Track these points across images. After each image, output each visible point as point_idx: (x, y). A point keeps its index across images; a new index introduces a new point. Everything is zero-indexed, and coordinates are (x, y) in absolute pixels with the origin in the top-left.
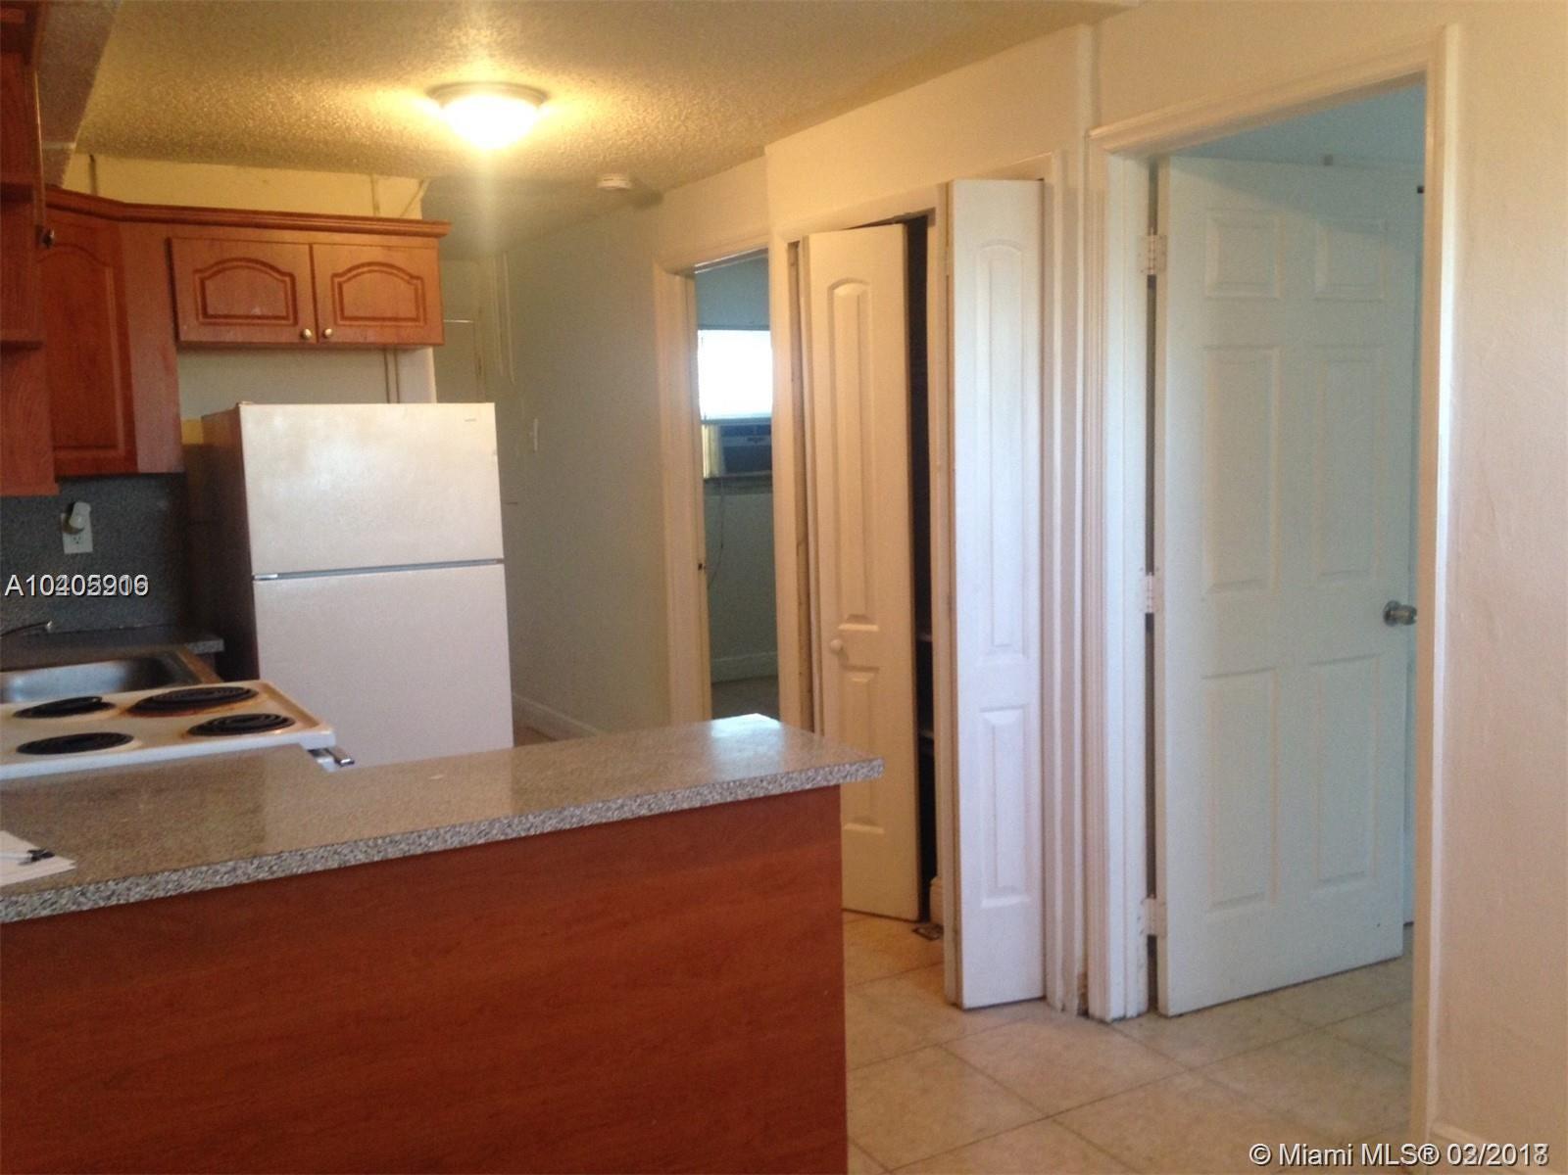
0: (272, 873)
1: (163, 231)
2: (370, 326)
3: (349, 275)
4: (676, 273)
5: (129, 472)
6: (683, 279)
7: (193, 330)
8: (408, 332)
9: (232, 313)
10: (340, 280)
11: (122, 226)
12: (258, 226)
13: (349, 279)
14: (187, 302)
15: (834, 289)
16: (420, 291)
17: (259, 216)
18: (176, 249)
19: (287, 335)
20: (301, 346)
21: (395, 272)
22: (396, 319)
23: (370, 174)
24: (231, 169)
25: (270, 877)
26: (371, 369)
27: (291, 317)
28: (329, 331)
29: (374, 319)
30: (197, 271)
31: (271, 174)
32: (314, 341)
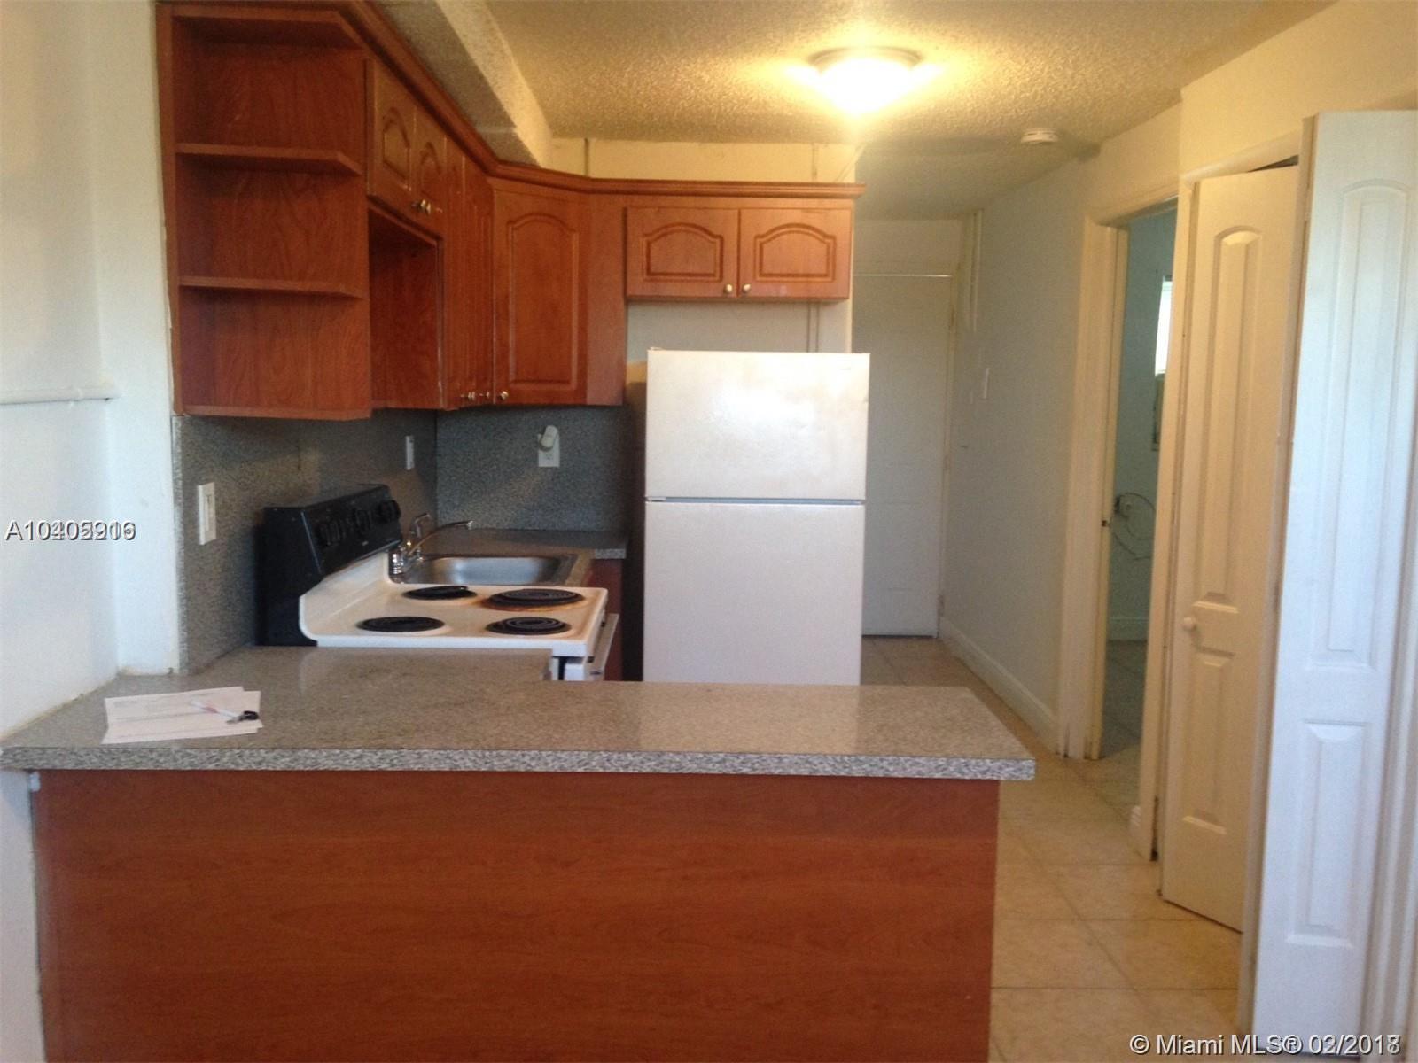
0: (393, 766)
1: (621, 201)
2: (783, 282)
3: (770, 236)
4: (1108, 224)
5: (579, 405)
6: (1115, 230)
7: (638, 286)
8: (817, 288)
9: (669, 271)
10: (763, 240)
11: (592, 197)
12: (695, 194)
13: (769, 240)
14: (636, 263)
15: (1222, 238)
16: (831, 249)
17: (704, 186)
18: (630, 217)
19: (712, 291)
20: (723, 300)
21: (811, 232)
22: (808, 275)
23: (812, 143)
24: (695, 145)
25: (390, 769)
26: (795, 320)
27: (718, 274)
28: (747, 287)
29: (789, 275)
30: (646, 235)
31: (726, 148)
32: (734, 295)
